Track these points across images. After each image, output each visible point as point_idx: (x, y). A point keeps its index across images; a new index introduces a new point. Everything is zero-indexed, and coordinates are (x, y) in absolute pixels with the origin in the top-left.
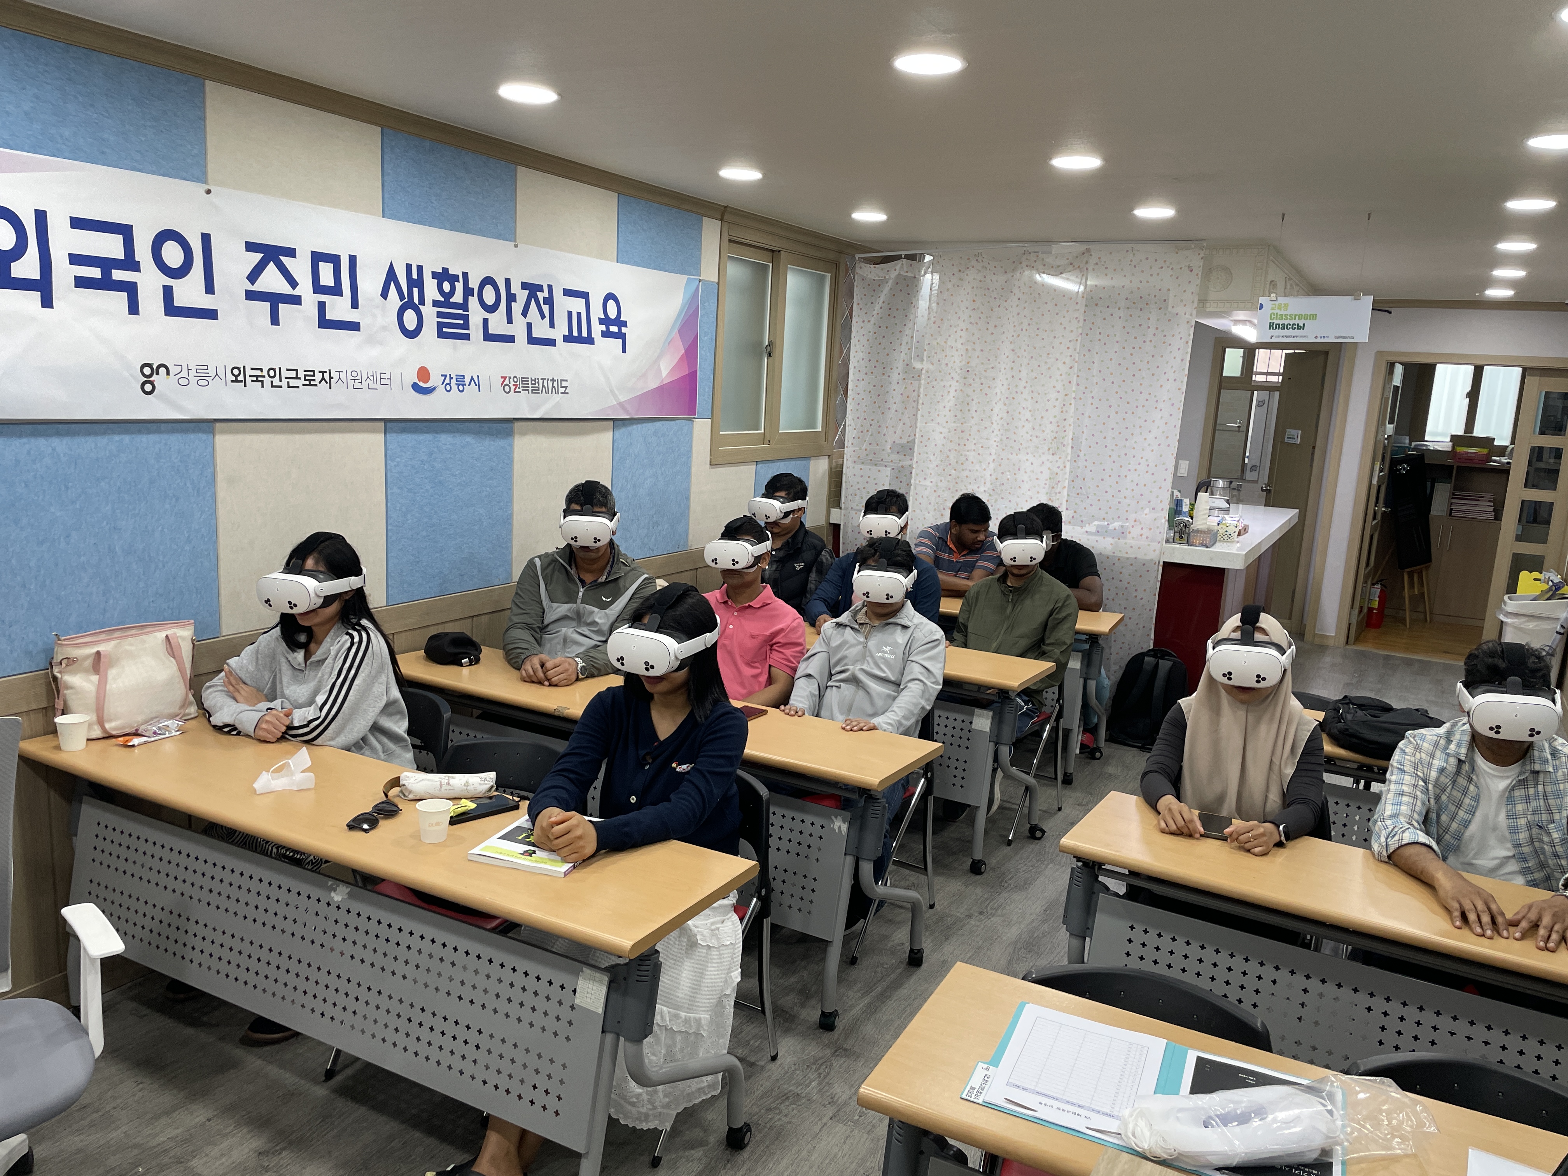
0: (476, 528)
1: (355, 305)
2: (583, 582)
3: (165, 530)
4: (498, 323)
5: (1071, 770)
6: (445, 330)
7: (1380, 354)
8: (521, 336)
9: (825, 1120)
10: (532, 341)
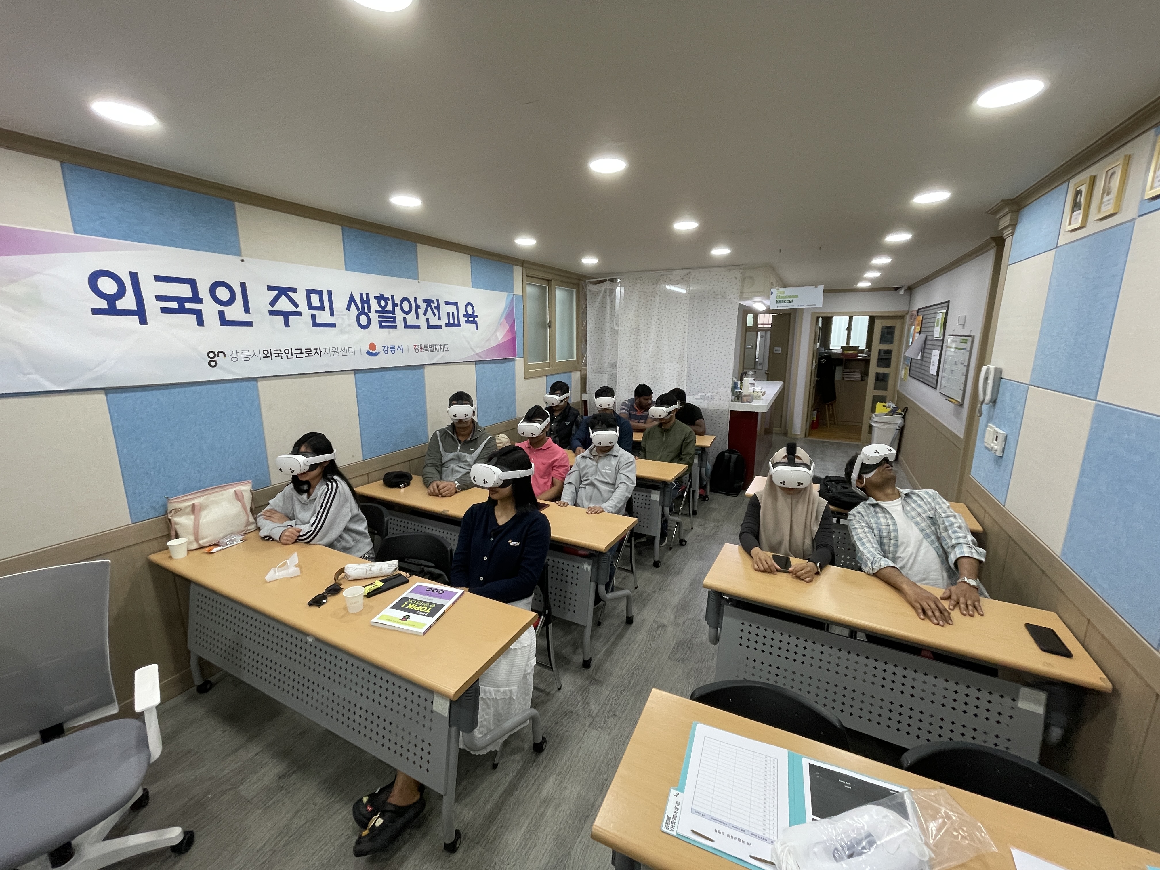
0: (408, 418)
1: (332, 314)
2: (460, 441)
3: (233, 436)
4: (411, 319)
5: (696, 508)
6: (383, 324)
7: (813, 314)
8: (424, 325)
9: (586, 728)
10: (429, 327)
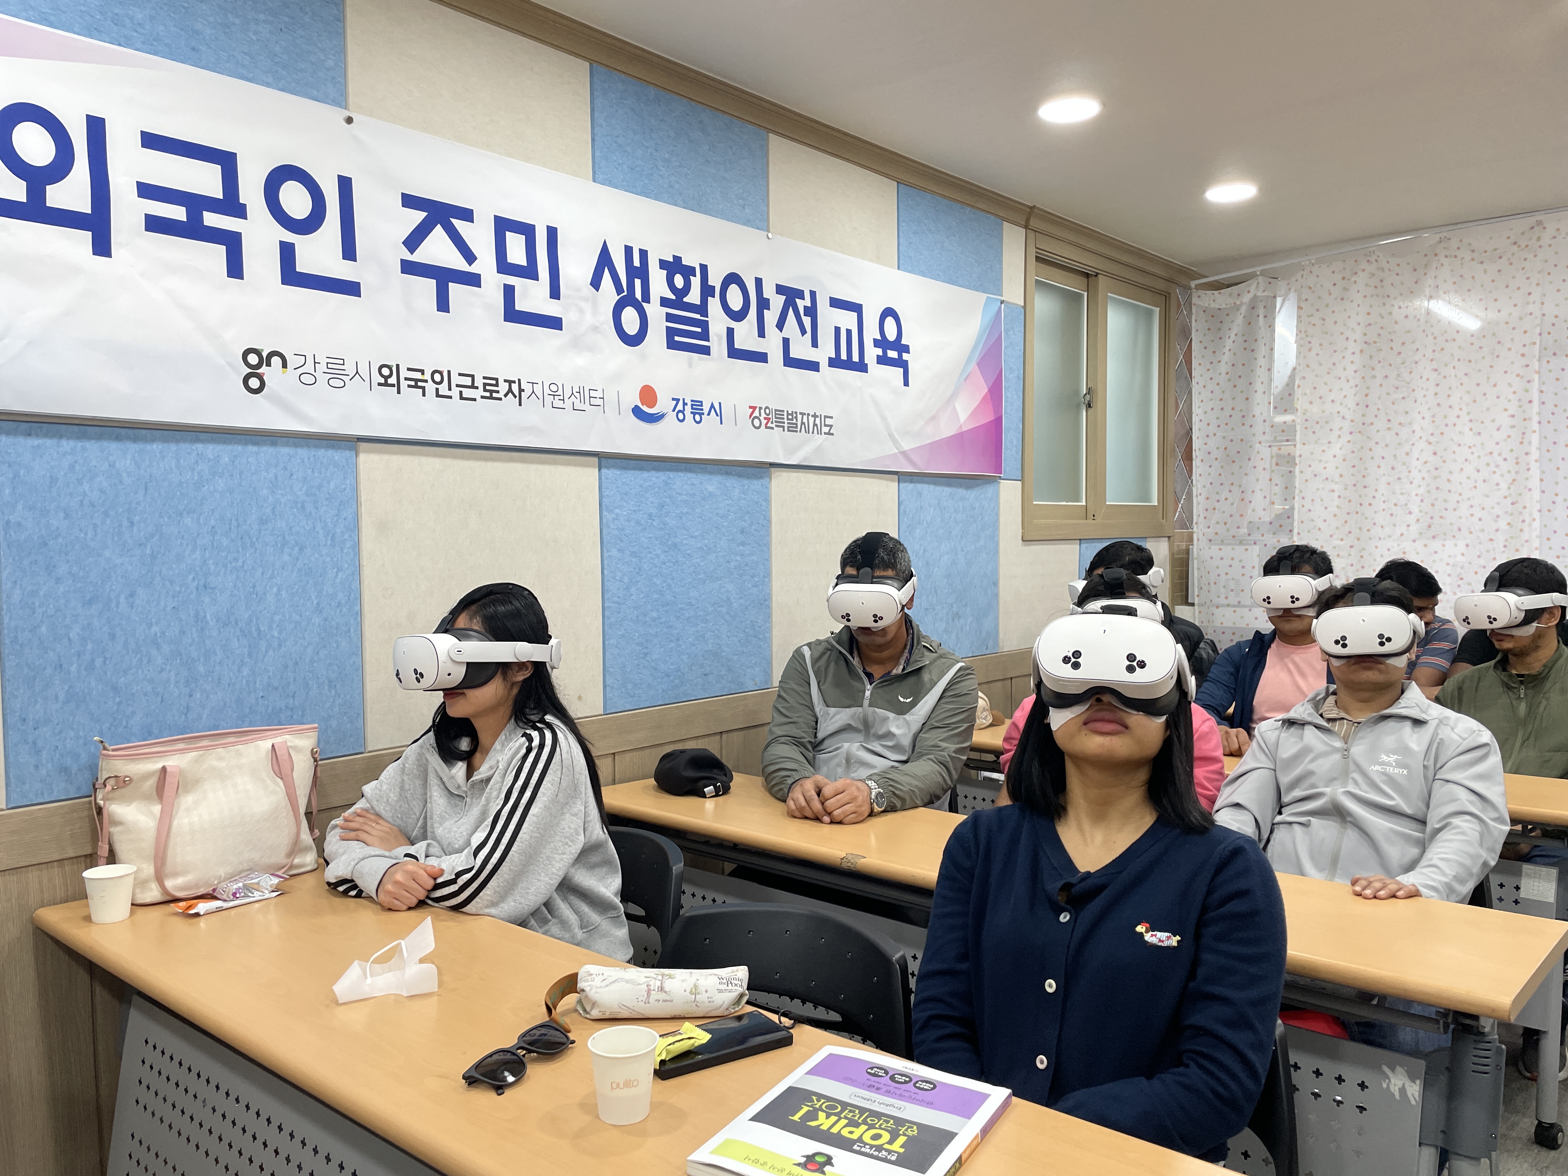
0: (724, 610)
1: (555, 293)
2: (869, 676)
3: (283, 593)
4: (745, 335)
6: (677, 338)
8: (776, 355)
10: (790, 362)
